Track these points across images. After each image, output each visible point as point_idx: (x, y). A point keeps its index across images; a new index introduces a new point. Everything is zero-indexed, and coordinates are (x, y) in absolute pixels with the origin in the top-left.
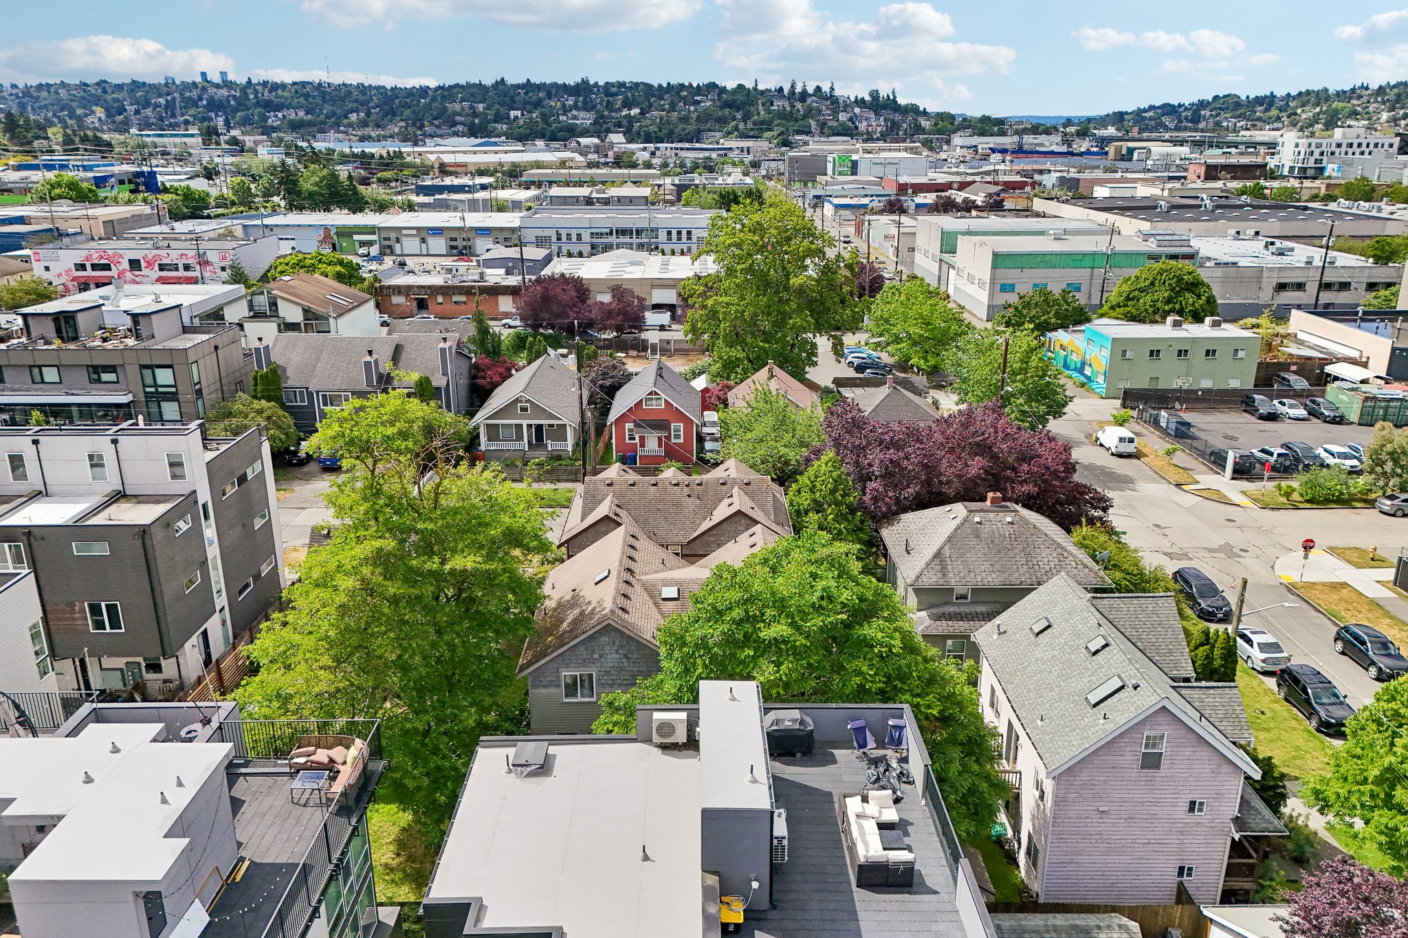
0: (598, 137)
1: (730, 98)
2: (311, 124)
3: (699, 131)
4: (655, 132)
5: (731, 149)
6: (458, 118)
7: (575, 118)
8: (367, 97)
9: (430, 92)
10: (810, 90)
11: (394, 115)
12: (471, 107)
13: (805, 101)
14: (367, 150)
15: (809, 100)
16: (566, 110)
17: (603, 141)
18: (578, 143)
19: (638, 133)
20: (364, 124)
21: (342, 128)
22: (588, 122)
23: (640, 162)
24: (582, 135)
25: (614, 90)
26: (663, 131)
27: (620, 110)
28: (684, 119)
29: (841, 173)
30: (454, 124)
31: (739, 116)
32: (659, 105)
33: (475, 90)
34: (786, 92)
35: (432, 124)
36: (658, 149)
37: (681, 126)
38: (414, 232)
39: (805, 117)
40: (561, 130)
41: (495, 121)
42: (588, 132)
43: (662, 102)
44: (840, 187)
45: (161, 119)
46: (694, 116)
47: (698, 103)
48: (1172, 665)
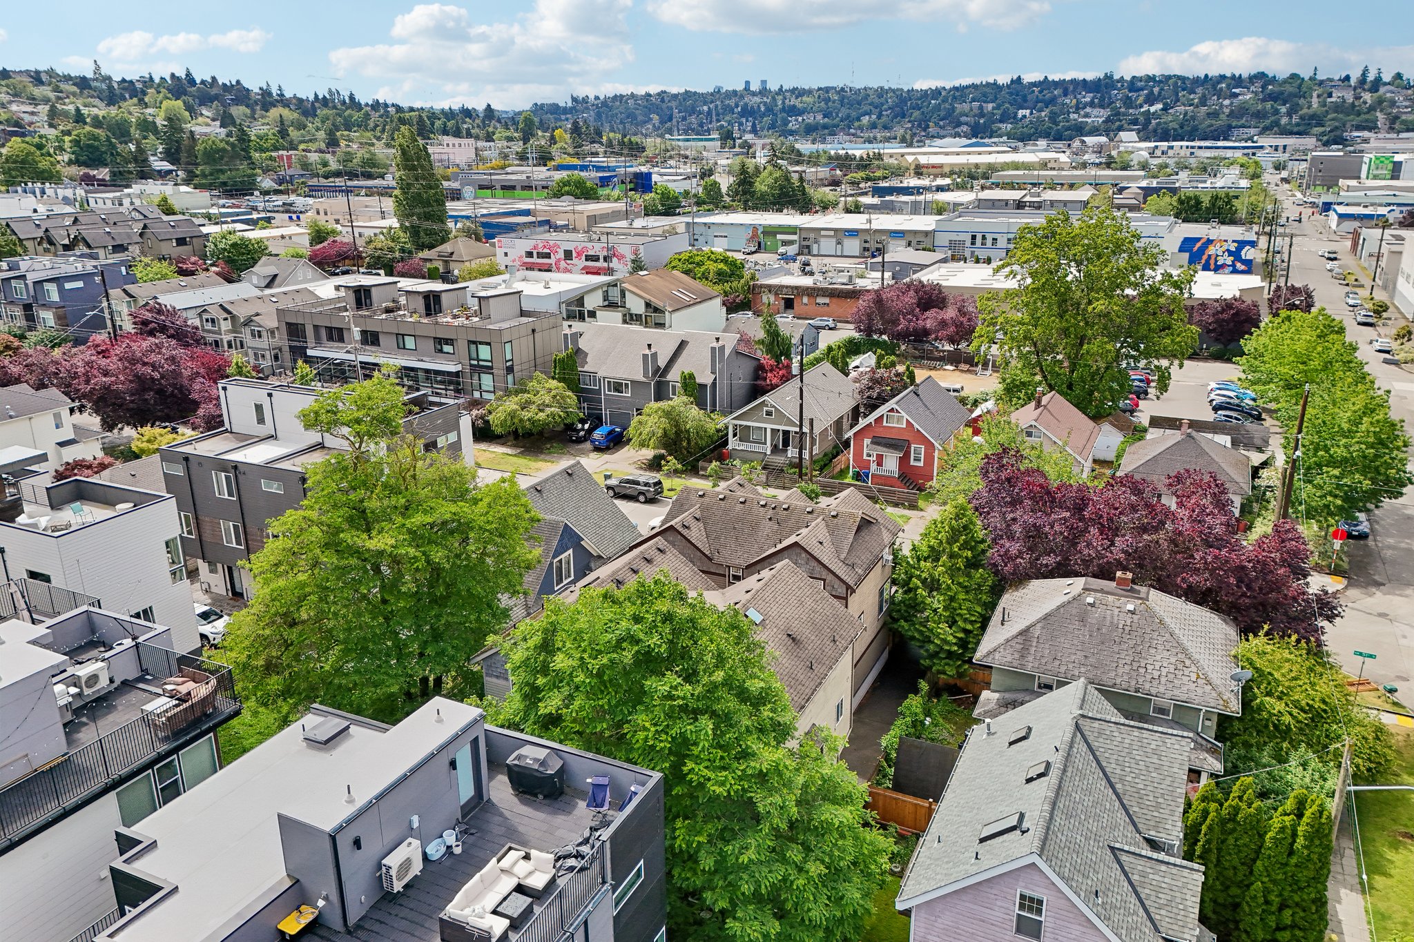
0: (1107, 135)
1: (1277, 89)
2: (825, 127)
3: (1230, 127)
4: (1175, 130)
5: (1262, 147)
6: (964, 119)
7: (1087, 115)
8: (883, 100)
9: (943, 93)
10: (1387, 78)
11: (903, 117)
12: (981, 108)
13: (1377, 91)
14: (850, 152)
15: (1382, 90)
16: (1078, 108)
17: (1111, 140)
18: (1083, 142)
19: (1155, 131)
20: (873, 126)
21: (852, 131)
22: (1101, 120)
23: (1134, 162)
24: (1090, 134)
25: (1139, 84)
26: (1186, 128)
27: (1141, 106)
28: (1214, 115)
29: (1375, 177)
30: (959, 124)
31: (1283, 109)
32: (1189, 100)
33: (988, 90)
34: (1353, 82)
35: (936, 124)
36: (1171, 148)
37: (1208, 122)
38: (832, 233)
39: (1372, 109)
40: (1068, 129)
41: (1001, 121)
42: (1098, 130)
43: (1192, 96)
44: (1362, 193)
45: (701, 125)
46: (1227, 111)
47: (1236, 95)
48: (1152, 823)
